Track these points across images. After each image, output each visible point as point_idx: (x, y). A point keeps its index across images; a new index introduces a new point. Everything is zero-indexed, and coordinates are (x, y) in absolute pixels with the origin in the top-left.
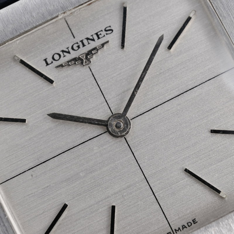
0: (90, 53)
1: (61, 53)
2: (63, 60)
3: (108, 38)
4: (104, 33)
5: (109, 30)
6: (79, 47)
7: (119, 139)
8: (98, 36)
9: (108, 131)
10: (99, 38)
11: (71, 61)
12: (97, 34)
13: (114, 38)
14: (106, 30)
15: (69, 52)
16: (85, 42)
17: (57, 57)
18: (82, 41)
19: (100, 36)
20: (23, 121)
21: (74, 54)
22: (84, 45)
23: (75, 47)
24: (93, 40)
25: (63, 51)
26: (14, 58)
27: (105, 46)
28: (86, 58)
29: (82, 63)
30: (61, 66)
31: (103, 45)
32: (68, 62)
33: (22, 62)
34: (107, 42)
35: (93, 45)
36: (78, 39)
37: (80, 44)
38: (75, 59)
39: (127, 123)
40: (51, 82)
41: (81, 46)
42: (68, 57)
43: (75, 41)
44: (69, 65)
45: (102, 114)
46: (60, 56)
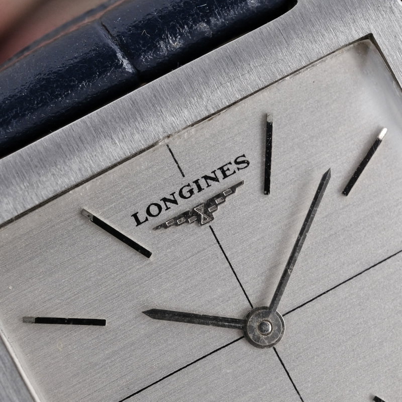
0: (211, 203)
1: (162, 204)
2: (165, 216)
3: (241, 175)
4: (233, 167)
5: (242, 162)
6: (191, 192)
7: (265, 349)
8: (224, 172)
9: (245, 336)
10: (225, 176)
11: (179, 217)
12: (221, 169)
13: (252, 176)
14: (236, 162)
16: (202, 183)
18: (196, 182)
19: (228, 173)
20: (102, 323)
21: (184, 205)
23: (185, 192)
24: (216, 179)
25: (165, 200)
26: (83, 213)
27: (237, 190)
28: (206, 212)
29: (199, 221)
30: (164, 226)
31: (233, 189)
32: (175, 219)
33: (96, 221)
35: (216, 188)
36: (190, 178)
37: (194, 186)
38: (186, 215)
40: (147, 254)
41: (196, 190)
42: (176, 209)
43: (185, 181)
44: (176, 224)
45: (234, 308)
46: (160, 208)
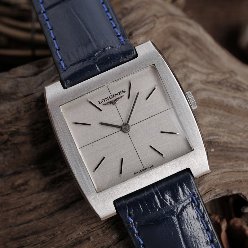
0: (116, 100)
1: (105, 99)
2: (106, 102)
3: (123, 94)
4: (122, 92)
5: (124, 91)
6: (112, 97)
7: (126, 133)
8: (119, 93)
9: (122, 130)
10: (120, 94)
11: (109, 102)
12: (119, 92)
13: (126, 95)
14: (122, 91)
15: (108, 99)
16: (115, 95)
17: (103, 101)
18: (113, 95)
19: (120, 93)
20: (90, 125)
21: (110, 100)
22: (114, 97)
23: (111, 97)
24: (118, 95)
25: (106, 99)
26: (87, 100)
27: (122, 97)
28: (115, 102)
29: (113, 104)
30: (105, 104)
31: (121, 97)
32: (108, 103)
33: (90, 102)
34: (123, 96)
35: (117, 97)
36: (112, 94)
37: (113, 96)
38: (110, 102)
39: (129, 127)
40: (101, 110)
41: (113, 97)
42: (108, 101)
43: (111, 95)
44: (108, 104)
45: (120, 123)
46: (105, 100)
